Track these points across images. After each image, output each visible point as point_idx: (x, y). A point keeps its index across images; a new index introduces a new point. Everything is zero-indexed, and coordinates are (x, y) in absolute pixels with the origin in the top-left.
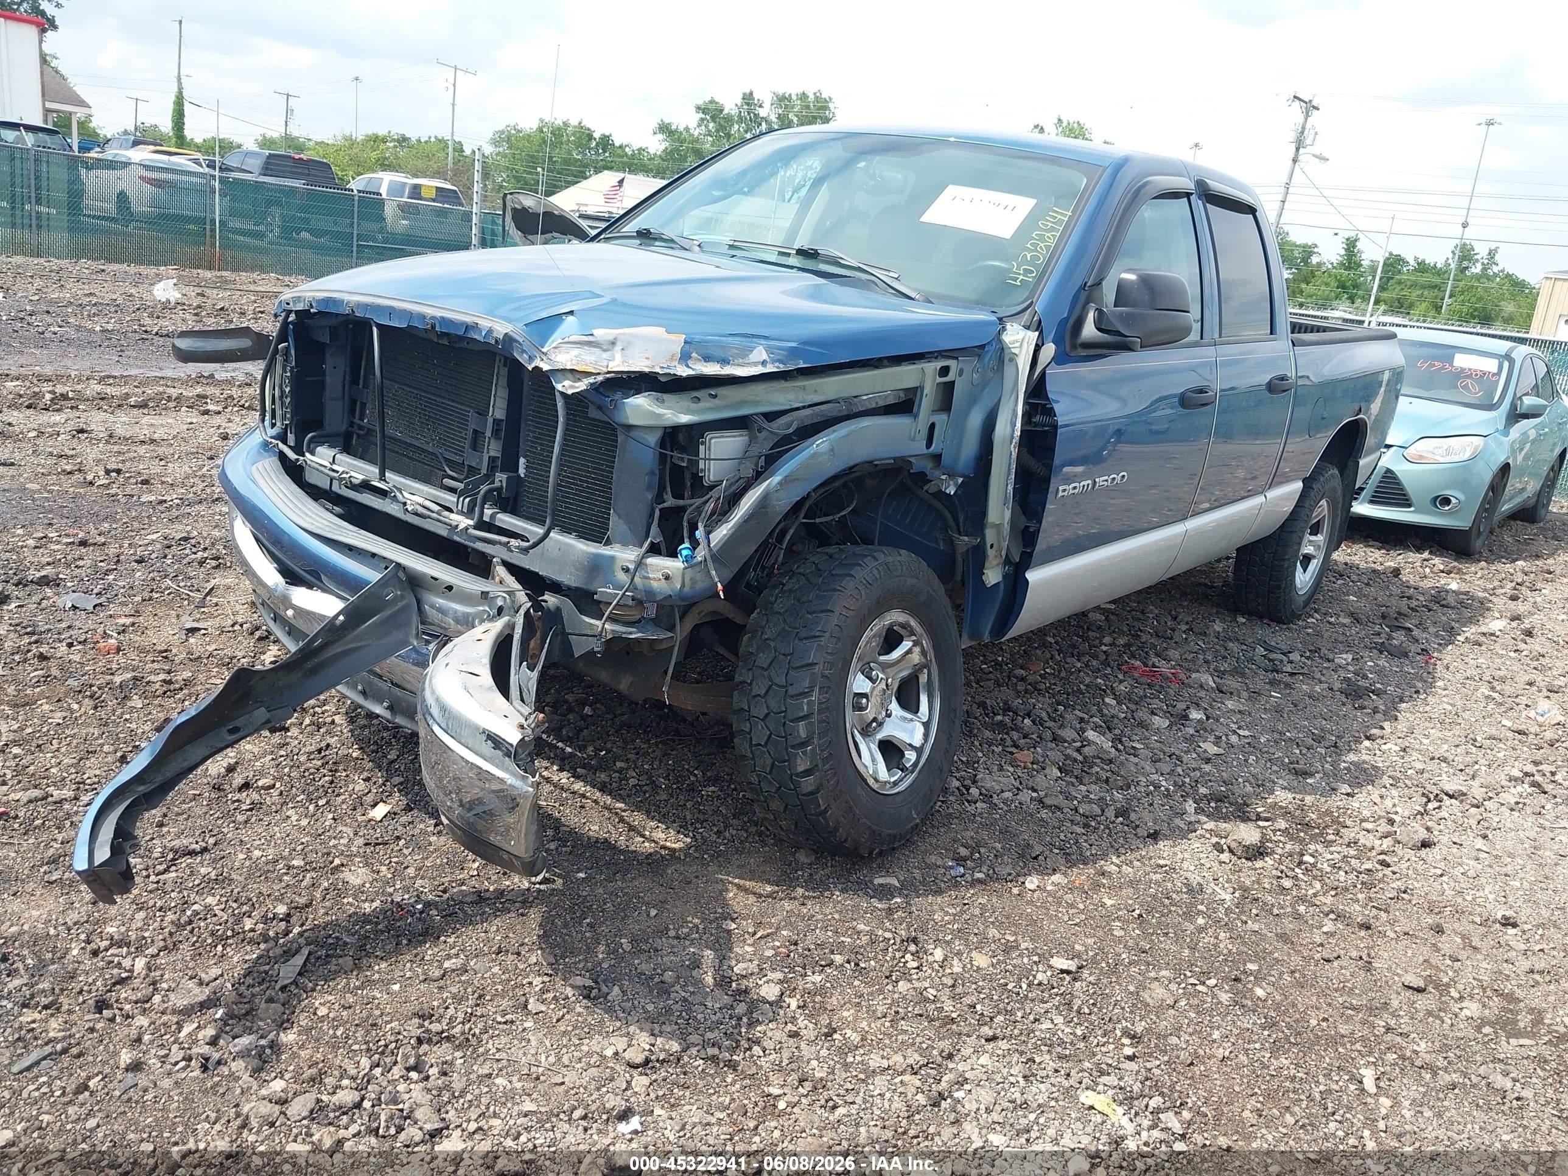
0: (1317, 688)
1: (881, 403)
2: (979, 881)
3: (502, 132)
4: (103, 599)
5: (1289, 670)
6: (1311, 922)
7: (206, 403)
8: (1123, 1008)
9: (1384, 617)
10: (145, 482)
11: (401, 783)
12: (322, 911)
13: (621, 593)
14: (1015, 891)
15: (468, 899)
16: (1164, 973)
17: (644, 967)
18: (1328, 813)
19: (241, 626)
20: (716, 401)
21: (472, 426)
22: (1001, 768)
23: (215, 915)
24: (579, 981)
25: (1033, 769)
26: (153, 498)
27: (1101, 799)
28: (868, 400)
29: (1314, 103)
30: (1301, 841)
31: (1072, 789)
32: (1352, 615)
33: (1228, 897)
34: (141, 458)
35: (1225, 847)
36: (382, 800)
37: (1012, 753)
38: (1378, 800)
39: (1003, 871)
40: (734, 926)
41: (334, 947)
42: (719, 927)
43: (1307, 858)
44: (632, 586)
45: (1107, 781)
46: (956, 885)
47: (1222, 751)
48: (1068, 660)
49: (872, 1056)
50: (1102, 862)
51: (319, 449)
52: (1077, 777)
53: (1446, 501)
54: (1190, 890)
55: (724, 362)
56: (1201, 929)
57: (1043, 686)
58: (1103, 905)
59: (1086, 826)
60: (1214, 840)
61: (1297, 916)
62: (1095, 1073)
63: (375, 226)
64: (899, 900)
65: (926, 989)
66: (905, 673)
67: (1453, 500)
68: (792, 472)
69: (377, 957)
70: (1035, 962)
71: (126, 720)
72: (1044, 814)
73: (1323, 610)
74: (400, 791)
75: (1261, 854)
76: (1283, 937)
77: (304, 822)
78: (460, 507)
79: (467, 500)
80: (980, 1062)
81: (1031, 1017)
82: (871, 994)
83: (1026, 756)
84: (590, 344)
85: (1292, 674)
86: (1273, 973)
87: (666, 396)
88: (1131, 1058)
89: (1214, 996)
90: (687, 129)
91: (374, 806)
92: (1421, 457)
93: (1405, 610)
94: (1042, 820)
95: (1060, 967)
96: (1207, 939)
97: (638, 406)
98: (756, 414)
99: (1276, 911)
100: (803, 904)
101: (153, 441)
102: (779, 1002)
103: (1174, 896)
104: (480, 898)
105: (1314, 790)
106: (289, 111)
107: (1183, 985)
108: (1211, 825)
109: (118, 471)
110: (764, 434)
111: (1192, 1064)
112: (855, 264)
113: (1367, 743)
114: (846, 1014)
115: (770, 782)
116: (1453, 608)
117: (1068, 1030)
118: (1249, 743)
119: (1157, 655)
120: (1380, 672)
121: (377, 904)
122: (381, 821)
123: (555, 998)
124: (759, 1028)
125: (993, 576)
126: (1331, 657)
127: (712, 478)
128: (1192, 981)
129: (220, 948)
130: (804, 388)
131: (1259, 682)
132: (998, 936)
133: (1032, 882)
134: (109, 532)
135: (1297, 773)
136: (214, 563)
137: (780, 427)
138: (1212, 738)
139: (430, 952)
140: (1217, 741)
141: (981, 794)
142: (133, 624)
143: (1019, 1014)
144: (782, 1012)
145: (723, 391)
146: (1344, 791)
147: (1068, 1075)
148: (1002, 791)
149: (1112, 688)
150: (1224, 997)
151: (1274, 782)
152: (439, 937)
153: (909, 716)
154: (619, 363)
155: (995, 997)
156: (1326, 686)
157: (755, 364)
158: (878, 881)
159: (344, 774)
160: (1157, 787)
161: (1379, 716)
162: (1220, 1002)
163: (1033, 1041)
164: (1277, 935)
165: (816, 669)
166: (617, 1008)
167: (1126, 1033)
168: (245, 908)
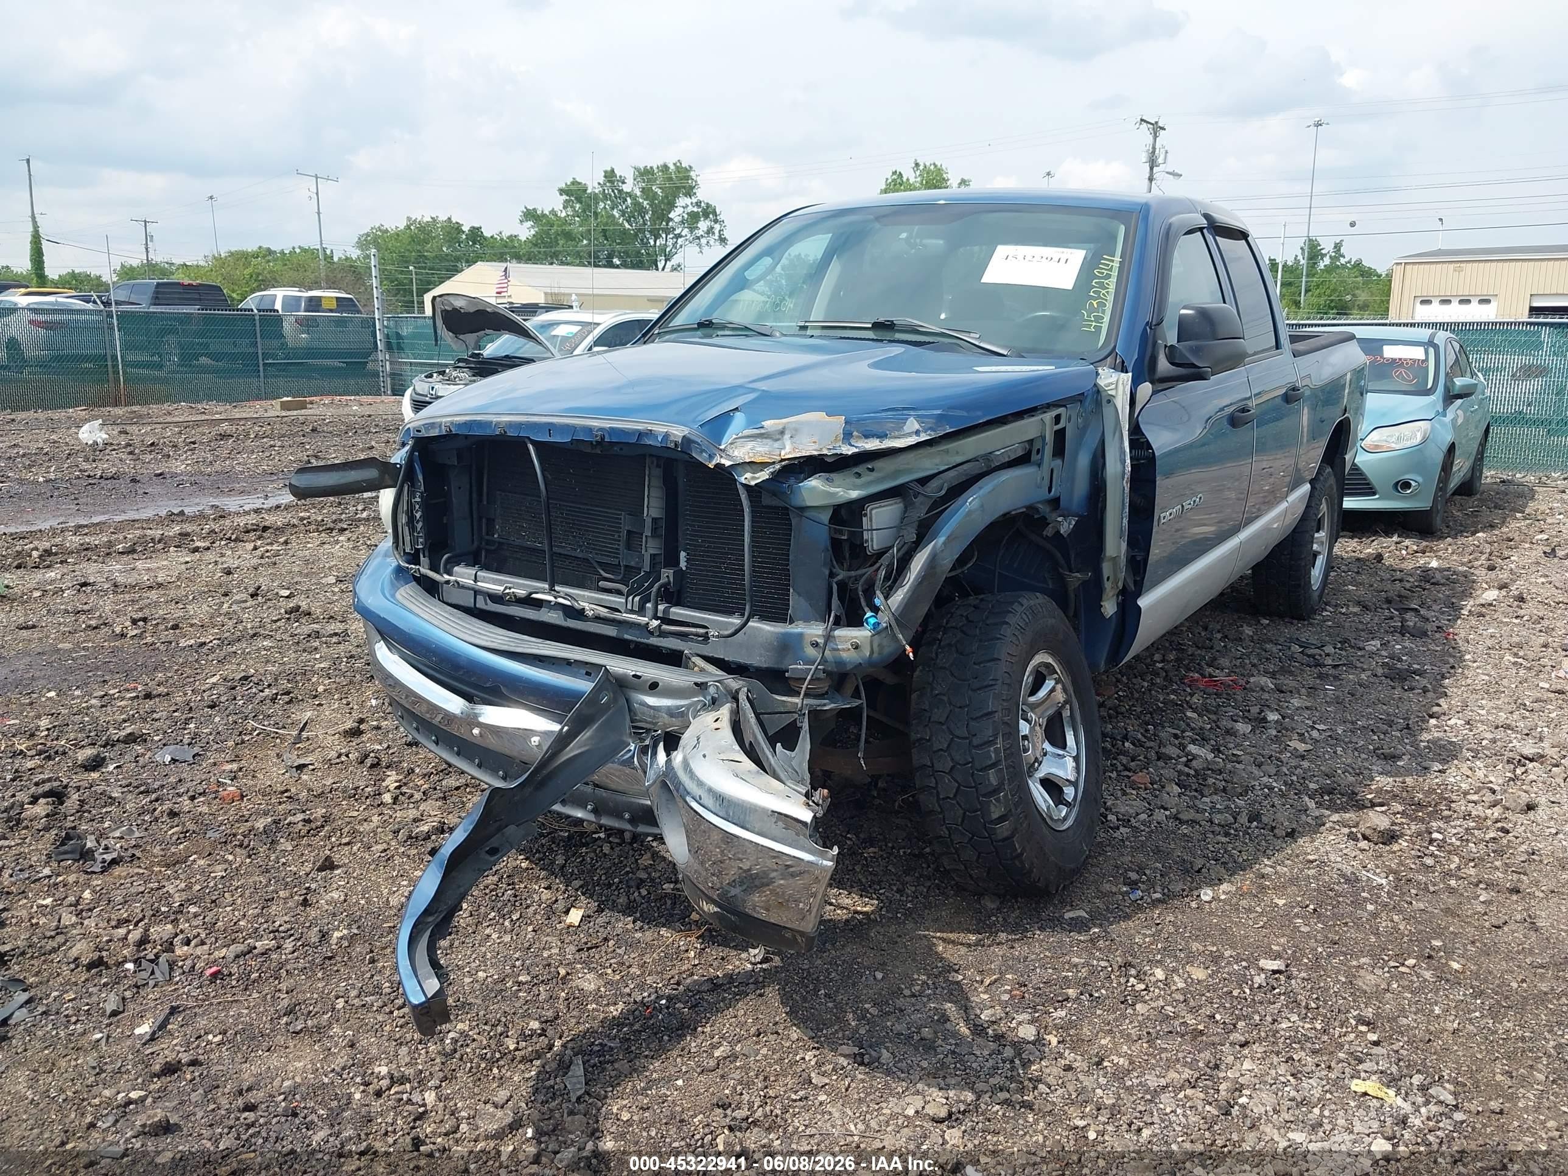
0: (1363, 676)
1: (1013, 457)
2: (1159, 900)
3: (368, 235)
4: (196, 750)
5: (1330, 662)
6: (1466, 894)
7: (193, 540)
8: (1345, 998)
9: (1389, 601)
10: (175, 627)
11: (581, 886)
12: (574, 1021)
13: (813, 668)
14: (1194, 905)
15: (705, 988)
16: (1363, 960)
17: (898, 1027)
18: (1431, 791)
19: (347, 756)
20: (874, 475)
21: (625, 528)
22: (1125, 793)
23: (474, 1040)
24: (845, 1049)
25: (1155, 789)
26: (192, 642)
27: (1227, 807)
28: (1001, 456)
29: (1160, 124)
30: (1422, 820)
31: (1197, 802)
32: (1359, 603)
33: (1384, 882)
34: (156, 604)
35: (1359, 836)
36: (572, 906)
37: (1129, 777)
38: (1469, 773)
39: (1177, 887)
40: (961, 977)
41: (601, 1053)
42: (946, 980)
43: (1435, 835)
44: (824, 661)
45: (1224, 790)
46: (1140, 909)
47: (1309, 747)
48: (1135, 681)
49: (1146, 1077)
50: (1257, 866)
51: (456, 569)
52: (1196, 790)
53: (1406, 485)
54: (1348, 881)
55: (882, 436)
56: (1375, 915)
57: (1123, 709)
58: (1277, 905)
59: (1227, 834)
60: (1346, 831)
61: (1452, 891)
62: (1353, 1062)
63: (276, 343)
64: (1097, 930)
65: (1163, 1007)
66: (1050, 712)
67: (1413, 483)
68: (953, 532)
69: (646, 1056)
70: (1245, 968)
71: (284, 864)
72: (1185, 829)
73: (1333, 602)
74: (583, 894)
75: (1393, 837)
76: (1447, 911)
77: (507, 938)
78: (629, 607)
79: (637, 599)
80: (1244, 1067)
81: (1269, 1019)
82: (1116, 1020)
83: (1141, 777)
84: (761, 436)
85: (1335, 667)
86: (1457, 945)
87: (832, 475)
88: (1376, 1044)
89: (1418, 976)
90: (553, 212)
91: (567, 912)
92: (1377, 446)
93: (1404, 592)
94: (1185, 835)
95: (1271, 968)
96: (1384, 925)
97: (814, 488)
98: (911, 481)
99: (1432, 889)
100: (1013, 947)
101: (160, 585)
102: (1039, 1041)
103: (1337, 887)
104: (715, 985)
105: (1408, 772)
106: (149, 238)
107: (1386, 969)
108: (1335, 817)
109: (144, 620)
110: (920, 499)
111: (1430, 1040)
112: (938, 330)
113: (1433, 721)
114: (1103, 1042)
115: (963, 834)
116: (1443, 585)
117: (1307, 1026)
118: (1330, 736)
119: (1209, 666)
120: (1410, 653)
121: (621, 1006)
122: (579, 926)
123: (834, 1069)
124: (1033, 1068)
125: (1109, 608)
126: (1361, 645)
127: (875, 547)
128: (1392, 964)
129: (495, 1071)
130: (947, 451)
131: (1309, 677)
132: (1201, 948)
133: (1205, 894)
134: (167, 681)
135: (1386, 757)
136: (286, 698)
137: (934, 489)
138: (1296, 736)
139: (693, 1044)
140: (1302, 738)
141: (1118, 820)
142: (240, 769)
143: (1257, 1017)
144: (1047, 1050)
145: (878, 464)
146: (1436, 769)
147: (1329, 1067)
148: (1138, 814)
149: (1188, 703)
150: (1428, 975)
151: (1370, 770)
152: (696, 1029)
153: (1061, 752)
154: (790, 450)
155: (1228, 1005)
156: (1369, 673)
157: (909, 435)
158: (1067, 916)
159: (522, 886)
160: (1271, 789)
161: (1430, 695)
162: (1425, 980)
163: (1282, 1040)
164: (1442, 910)
165: (997, 717)
166: (895, 1070)
167: (1361, 1020)
168: (500, 1029)
